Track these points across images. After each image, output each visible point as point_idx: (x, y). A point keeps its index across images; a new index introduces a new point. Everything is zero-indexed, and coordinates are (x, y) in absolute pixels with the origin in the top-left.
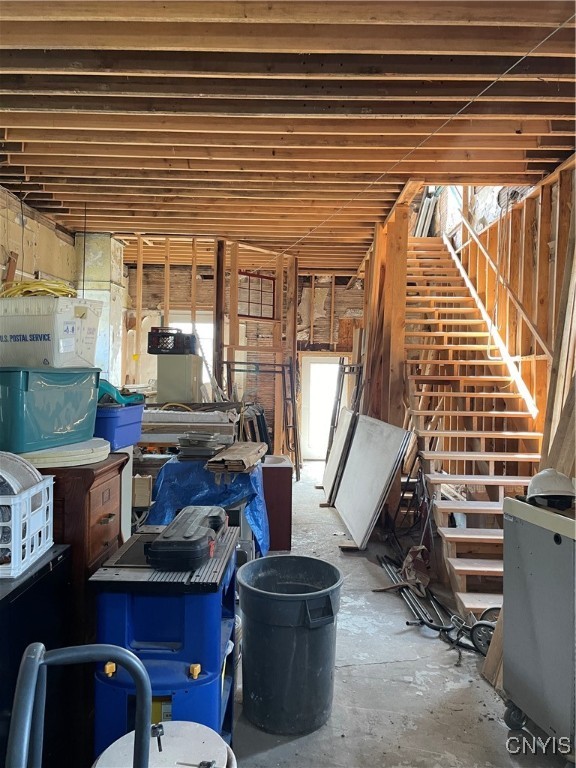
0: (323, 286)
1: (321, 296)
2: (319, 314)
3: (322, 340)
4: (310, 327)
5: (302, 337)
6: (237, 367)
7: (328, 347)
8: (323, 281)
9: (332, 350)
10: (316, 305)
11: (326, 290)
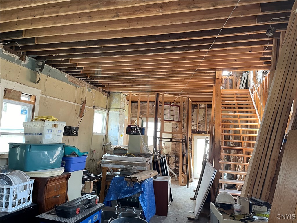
0: (202, 108)
1: (202, 112)
2: (201, 119)
3: (201, 129)
4: (197, 124)
5: (194, 128)
6: (163, 140)
7: (204, 132)
8: (202, 106)
9: (207, 134)
10: (199, 116)
11: (204, 110)
